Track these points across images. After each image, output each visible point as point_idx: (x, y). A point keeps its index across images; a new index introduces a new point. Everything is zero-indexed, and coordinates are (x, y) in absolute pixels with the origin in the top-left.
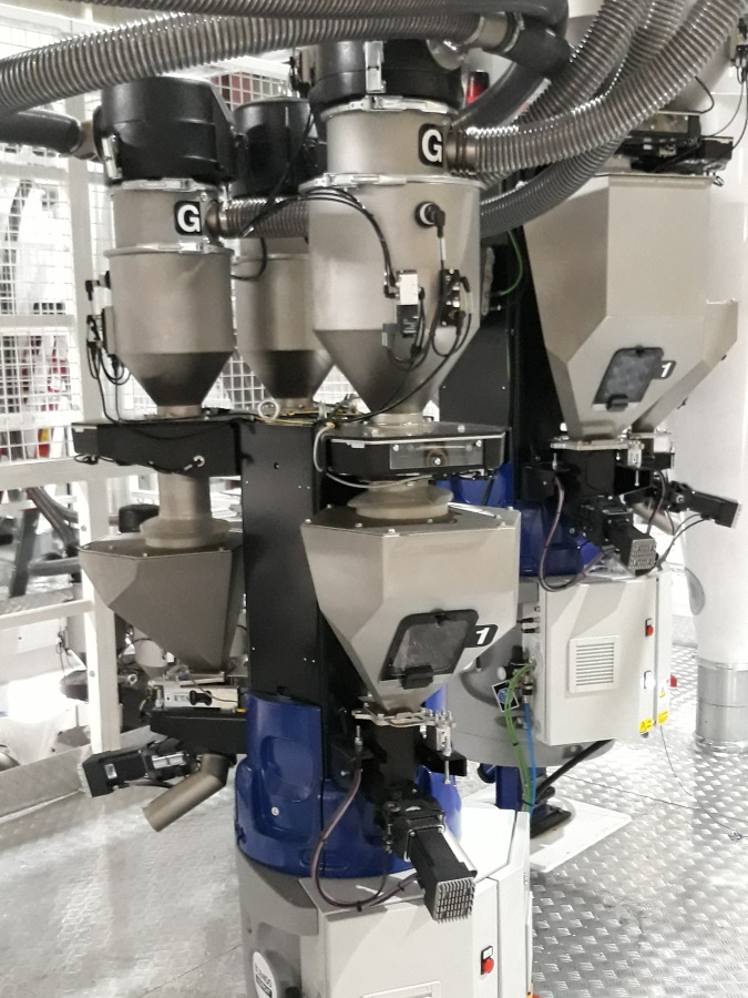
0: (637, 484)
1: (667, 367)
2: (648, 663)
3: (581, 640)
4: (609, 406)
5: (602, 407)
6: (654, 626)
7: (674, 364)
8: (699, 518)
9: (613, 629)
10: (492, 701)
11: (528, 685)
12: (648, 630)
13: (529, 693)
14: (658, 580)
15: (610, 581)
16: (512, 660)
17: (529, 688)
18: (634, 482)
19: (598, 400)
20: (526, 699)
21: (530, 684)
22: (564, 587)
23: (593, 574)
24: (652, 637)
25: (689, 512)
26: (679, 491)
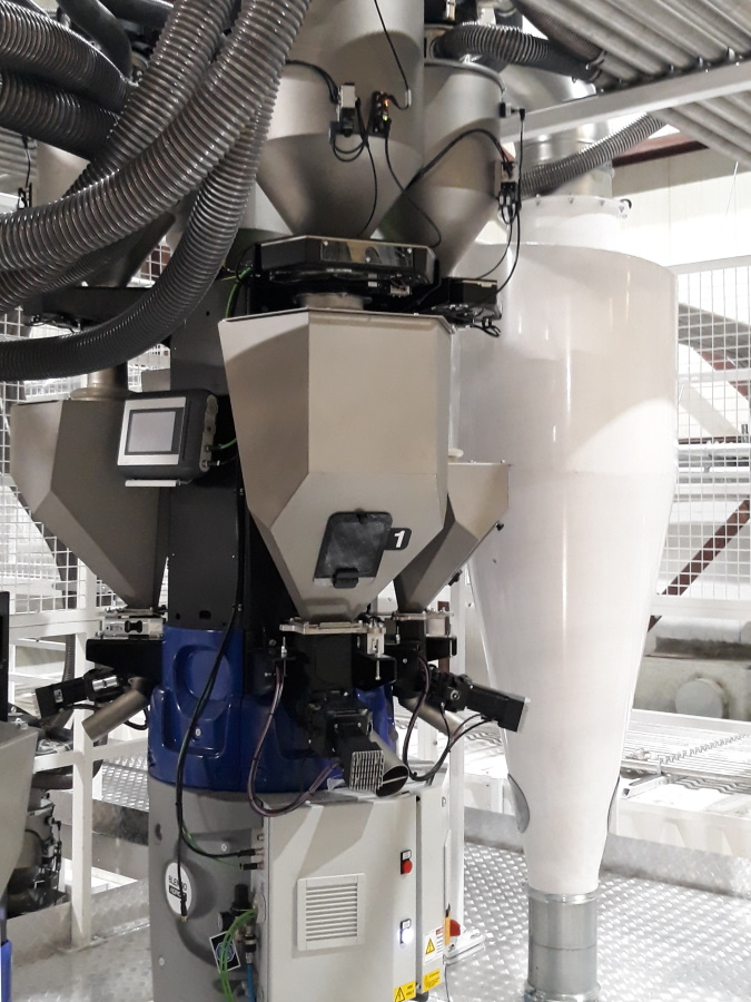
0: (378, 678)
1: (401, 535)
2: (406, 907)
3: (315, 879)
4: (336, 582)
5: (326, 583)
6: (413, 861)
7: (408, 533)
8: (479, 720)
9: (356, 865)
10: (207, 957)
11: (249, 938)
12: (405, 866)
13: (252, 949)
14: (418, 799)
15: (354, 800)
16: (235, 905)
17: (251, 942)
18: (376, 676)
19: (320, 572)
20: (249, 957)
21: (253, 937)
22: (285, 810)
23: (338, 791)
24: (412, 874)
25: (468, 713)
26: (454, 685)
